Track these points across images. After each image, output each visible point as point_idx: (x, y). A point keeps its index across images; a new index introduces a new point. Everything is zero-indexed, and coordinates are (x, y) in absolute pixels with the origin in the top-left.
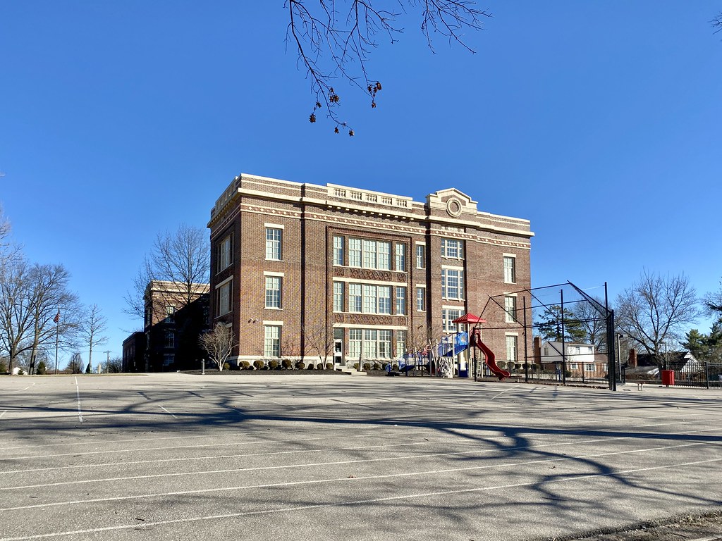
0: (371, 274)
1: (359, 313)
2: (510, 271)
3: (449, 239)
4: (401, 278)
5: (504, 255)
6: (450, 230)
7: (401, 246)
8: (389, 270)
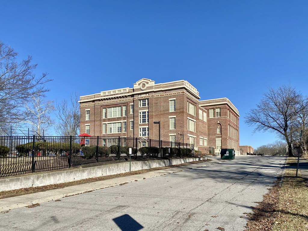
0: (114, 119)
1: (111, 133)
2: (173, 106)
3: (142, 100)
4: (124, 118)
5: (169, 99)
6: (143, 96)
7: (125, 107)
8: (121, 117)
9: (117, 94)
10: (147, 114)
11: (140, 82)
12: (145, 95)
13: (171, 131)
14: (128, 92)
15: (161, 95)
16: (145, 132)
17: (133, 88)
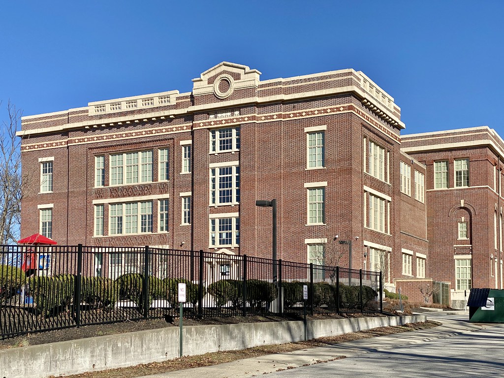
0: (130, 190)
1: (120, 235)
2: (319, 151)
3: (220, 129)
4: (163, 188)
5: (307, 130)
6: (222, 116)
7: (165, 152)
8: (151, 182)
9: (140, 111)
10: (234, 174)
11: (213, 74)
12: (229, 114)
14: (176, 106)
15: (279, 116)
16: (229, 231)
17: (190, 93)
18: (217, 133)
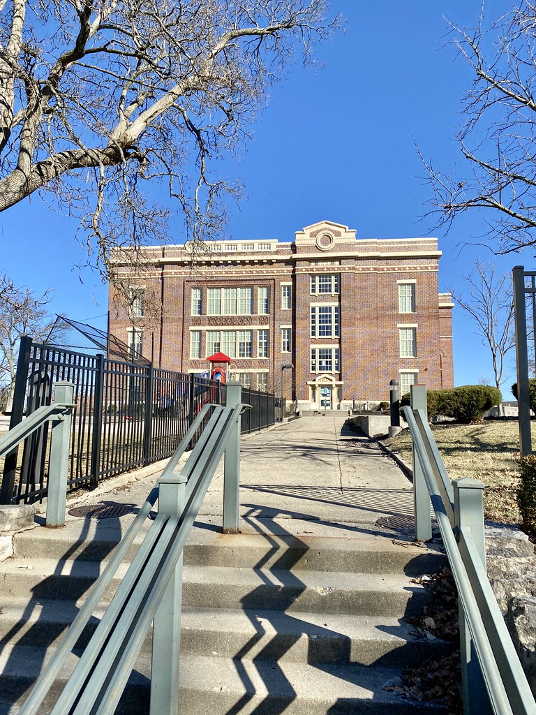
0: (229, 320)
2: (409, 300)
3: (320, 275)
4: (263, 320)
5: (398, 282)
6: (321, 264)
7: (265, 290)
8: (250, 315)
9: (240, 254)
10: (334, 313)
11: (315, 229)
12: (329, 263)
13: (404, 363)
14: (277, 253)
15: (375, 269)
16: (328, 360)
17: (290, 243)
18: (317, 278)
